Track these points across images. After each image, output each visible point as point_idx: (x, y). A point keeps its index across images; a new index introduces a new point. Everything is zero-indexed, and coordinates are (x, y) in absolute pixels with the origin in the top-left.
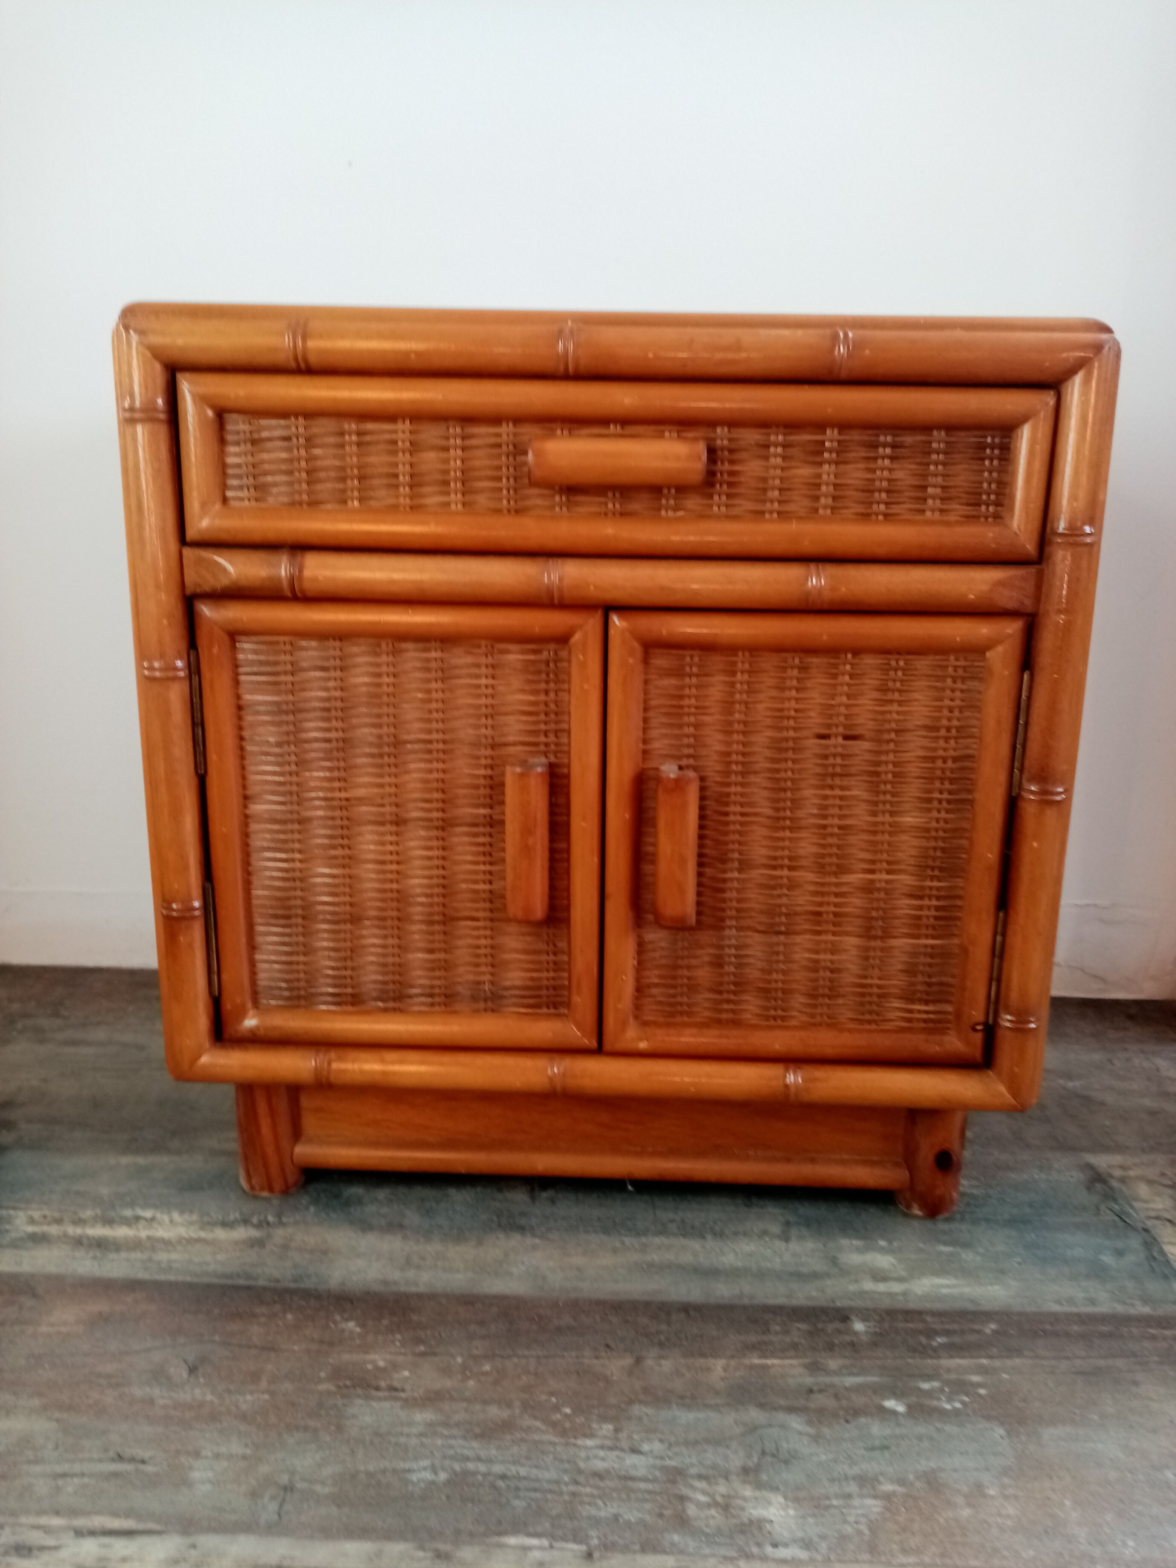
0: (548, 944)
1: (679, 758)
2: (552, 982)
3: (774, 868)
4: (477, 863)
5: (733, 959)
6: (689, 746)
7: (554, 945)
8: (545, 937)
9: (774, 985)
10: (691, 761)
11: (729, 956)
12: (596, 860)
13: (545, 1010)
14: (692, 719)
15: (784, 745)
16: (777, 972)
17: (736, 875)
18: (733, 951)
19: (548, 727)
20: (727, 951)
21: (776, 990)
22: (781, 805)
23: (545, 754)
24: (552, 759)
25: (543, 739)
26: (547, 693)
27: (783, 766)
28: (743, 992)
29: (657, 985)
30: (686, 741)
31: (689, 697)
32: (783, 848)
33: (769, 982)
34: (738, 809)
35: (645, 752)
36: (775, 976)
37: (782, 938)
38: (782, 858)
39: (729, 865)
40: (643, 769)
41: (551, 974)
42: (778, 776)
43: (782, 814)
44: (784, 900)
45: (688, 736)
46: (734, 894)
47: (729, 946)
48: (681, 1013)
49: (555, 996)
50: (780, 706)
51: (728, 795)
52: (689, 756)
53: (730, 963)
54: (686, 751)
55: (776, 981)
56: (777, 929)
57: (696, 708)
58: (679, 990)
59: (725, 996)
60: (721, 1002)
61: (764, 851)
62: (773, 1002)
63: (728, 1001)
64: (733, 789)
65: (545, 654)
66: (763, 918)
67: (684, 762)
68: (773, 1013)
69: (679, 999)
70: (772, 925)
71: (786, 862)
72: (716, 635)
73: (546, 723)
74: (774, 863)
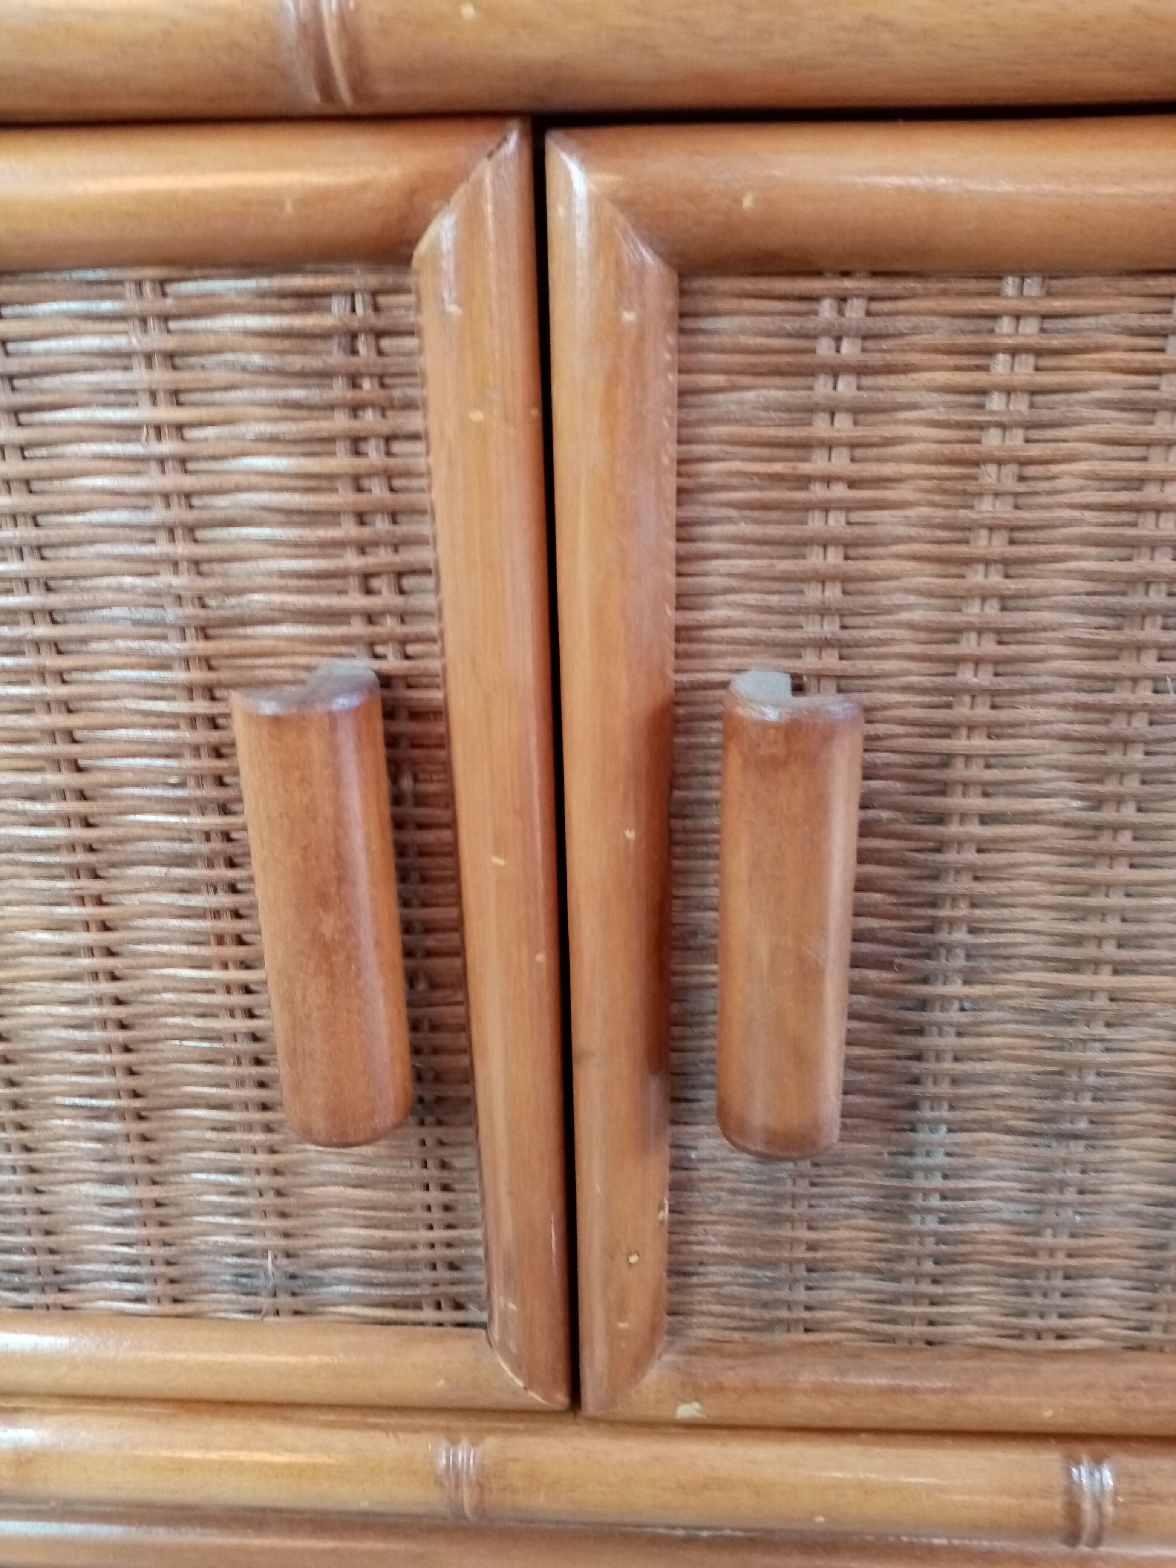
0: (425, 1165)
1: (793, 649)
2: (442, 1252)
3: (1074, 966)
4: (204, 964)
5: (935, 1202)
6: (823, 611)
7: (444, 1165)
8: (416, 1149)
9: (1043, 1261)
10: (830, 661)
11: (926, 1193)
12: (543, 958)
13: (428, 1314)
14: (836, 522)
15: (1136, 599)
16: (1056, 1229)
17: (956, 988)
18: (937, 1182)
19: (370, 561)
20: (920, 1181)
21: (1049, 1273)
22: (1110, 787)
23: (371, 648)
24: (393, 664)
25: (356, 600)
26: (356, 443)
27: (1126, 666)
28: (953, 1278)
29: (725, 1259)
30: (813, 595)
31: (830, 446)
32: (1103, 913)
33: (1033, 1253)
34: (976, 802)
35: (682, 633)
36: (1048, 1239)
37: (1077, 1149)
38: (1099, 940)
39: (940, 963)
40: (680, 688)
41: (439, 1234)
42: (1109, 699)
43: (1107, 815)
44: (1095, 1055)
45: (823, 579)
46: (950, 1041)
47: (928, 1171)
48: (789, 1325)
49: (453, 1283)
50: (1134, 468)
51: (946, 760)
52: (822, 645)
53: (928, 1211)
54: (813, 629)
55: (1052, 1252)
56: (1065, 1126)
57: (853, 483)
58: (783, 1272)
59: (907, 1286)
60: (896, 1299)
61: (1043, 921)
62: (1038, 1299)
63: (916, 1298)
64: (960, 743)
65: (338, 305)
66: (1025, 1097)
67: (810, 662)
68: (1035, 1322)
69: (783, 1293)
70: (1052, 1117)
71: (1110, 950)
72: (935, 196)
73: (362, 549)
74: (1071, 952)
